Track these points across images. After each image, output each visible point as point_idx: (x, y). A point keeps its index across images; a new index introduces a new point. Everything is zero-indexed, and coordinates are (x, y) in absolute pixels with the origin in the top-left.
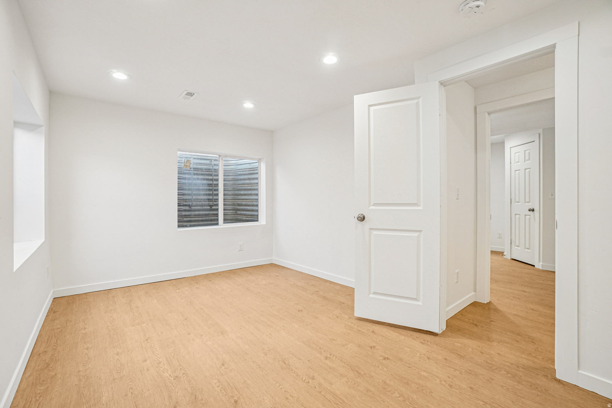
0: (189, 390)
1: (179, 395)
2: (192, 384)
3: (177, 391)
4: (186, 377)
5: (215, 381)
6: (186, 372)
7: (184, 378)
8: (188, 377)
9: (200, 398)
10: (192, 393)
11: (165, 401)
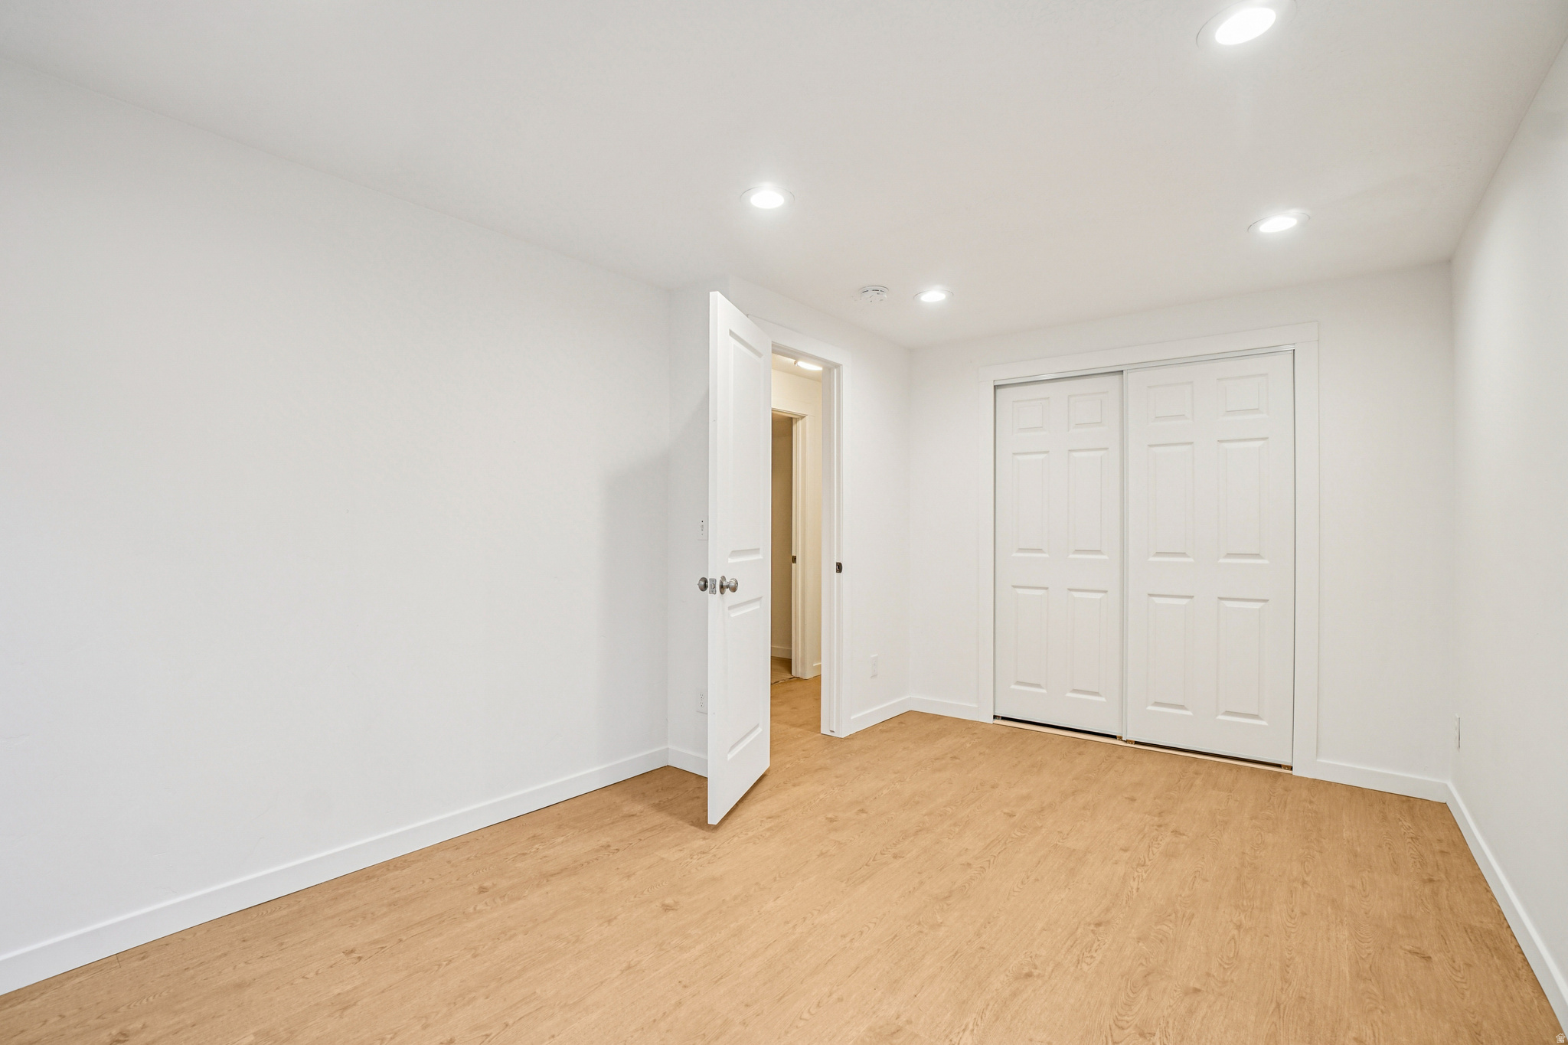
0: (1145, 992)
1: (1172, 1002)
2: (1129, 996)
3: (1170, 1010)
4: (1126, 1018)
5: (1085, 967)
6: (1114, 1027)
7: (1131, 1018)
8: (1120, 1015)
9: (1140, 968)
10: (1147, 985)
11: (1207, 1012)
